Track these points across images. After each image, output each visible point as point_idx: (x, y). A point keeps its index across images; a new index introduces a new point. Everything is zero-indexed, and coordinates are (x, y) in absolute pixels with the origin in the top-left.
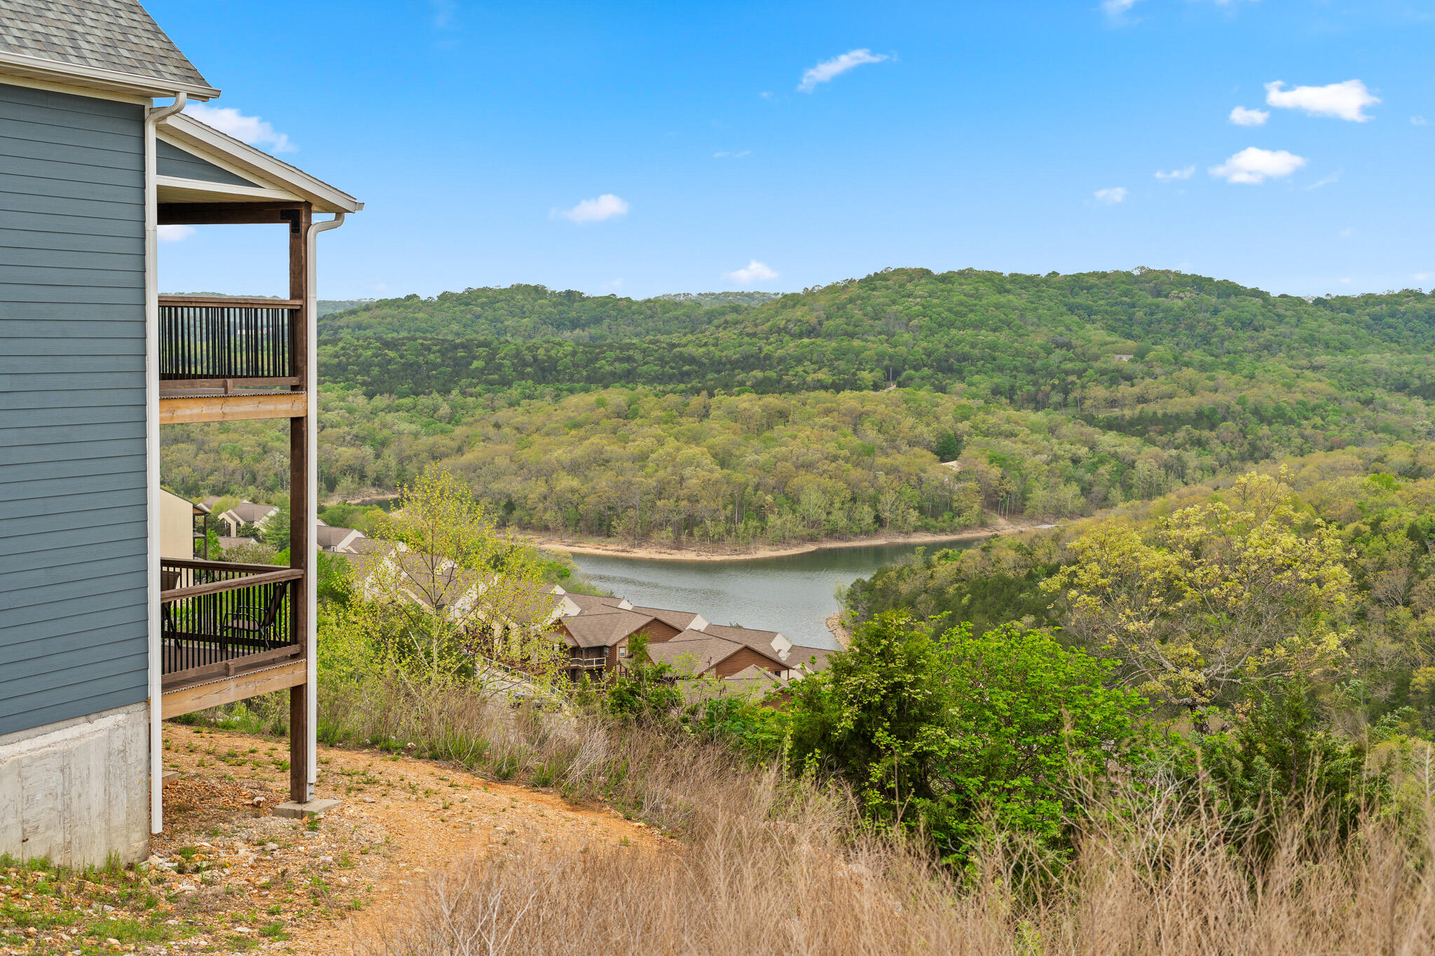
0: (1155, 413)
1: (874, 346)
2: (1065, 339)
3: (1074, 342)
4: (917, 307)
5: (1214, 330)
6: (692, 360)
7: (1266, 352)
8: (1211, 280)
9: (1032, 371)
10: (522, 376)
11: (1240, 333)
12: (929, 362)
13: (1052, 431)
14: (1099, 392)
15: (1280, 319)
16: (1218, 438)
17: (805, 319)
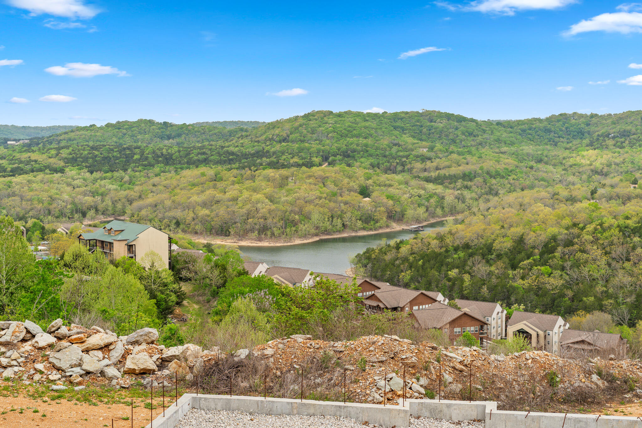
0: (445, 174)
1: (315, 146)
2: (396, 142)
3: (400, 143)
4: (330, 129)
5: (457, 137)
6: (233, 154)
7: (480, 146)
8: (453, 114)
9: (385, 156)
10: (158, 162)
11: (469, 138)
12: (339, 153)
13: (406, 183)
14: (418, 165)
15: (484, 131)
16: (475, 185)
17: (281, 134)
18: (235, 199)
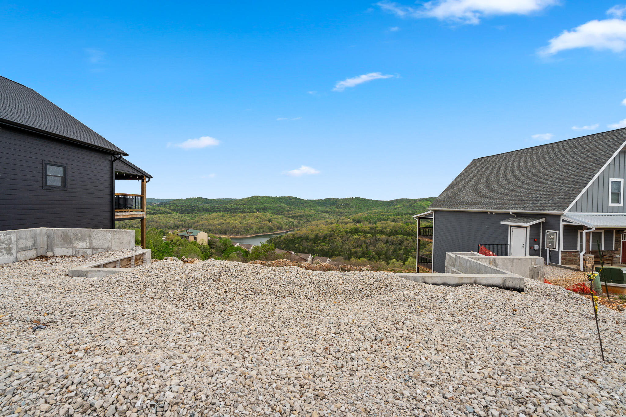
0: (294, 215)
1: (254, 207)
3: (281, 206)
5: (298, 204)
6: (228, 208)
8: (297, 198)
9: (276, 210)
10: (204, 211)
11: (301, 205)
12: (262, 209)
13: (283, 218)
14: (286, 213)
15: (306, 203)
16: (303, 219)
17: (243, 202)
18: (229, 223)
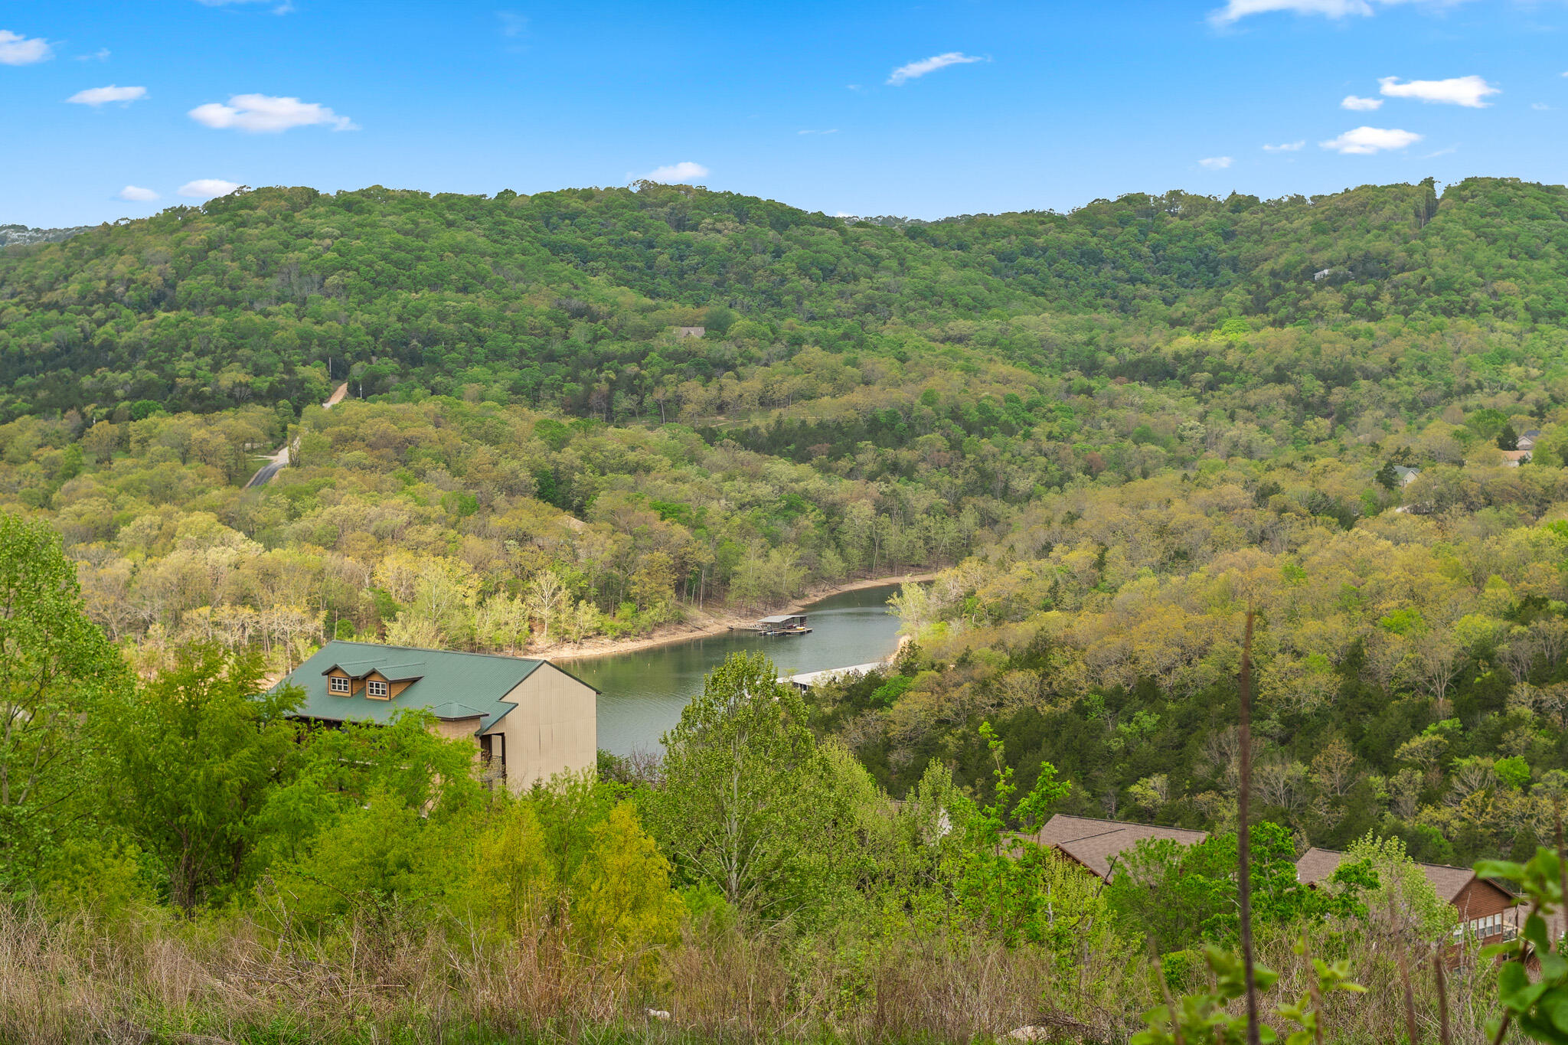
0: (804, 422)
1: (286, 323)
2: (575, 302)
3: (595, 307)
4: (330, 255)
5: (782, 282)
7: (869, 317)
9: (551, 357)
11: (825, 286)
12: (380, 348)
13: (693, 458)
14: (696, 390)
15: (874, 262)
16: (924, 460)
17: (140, 276)
